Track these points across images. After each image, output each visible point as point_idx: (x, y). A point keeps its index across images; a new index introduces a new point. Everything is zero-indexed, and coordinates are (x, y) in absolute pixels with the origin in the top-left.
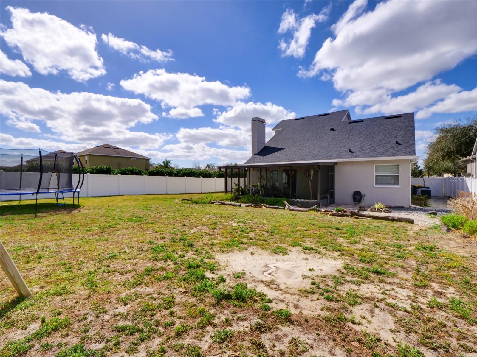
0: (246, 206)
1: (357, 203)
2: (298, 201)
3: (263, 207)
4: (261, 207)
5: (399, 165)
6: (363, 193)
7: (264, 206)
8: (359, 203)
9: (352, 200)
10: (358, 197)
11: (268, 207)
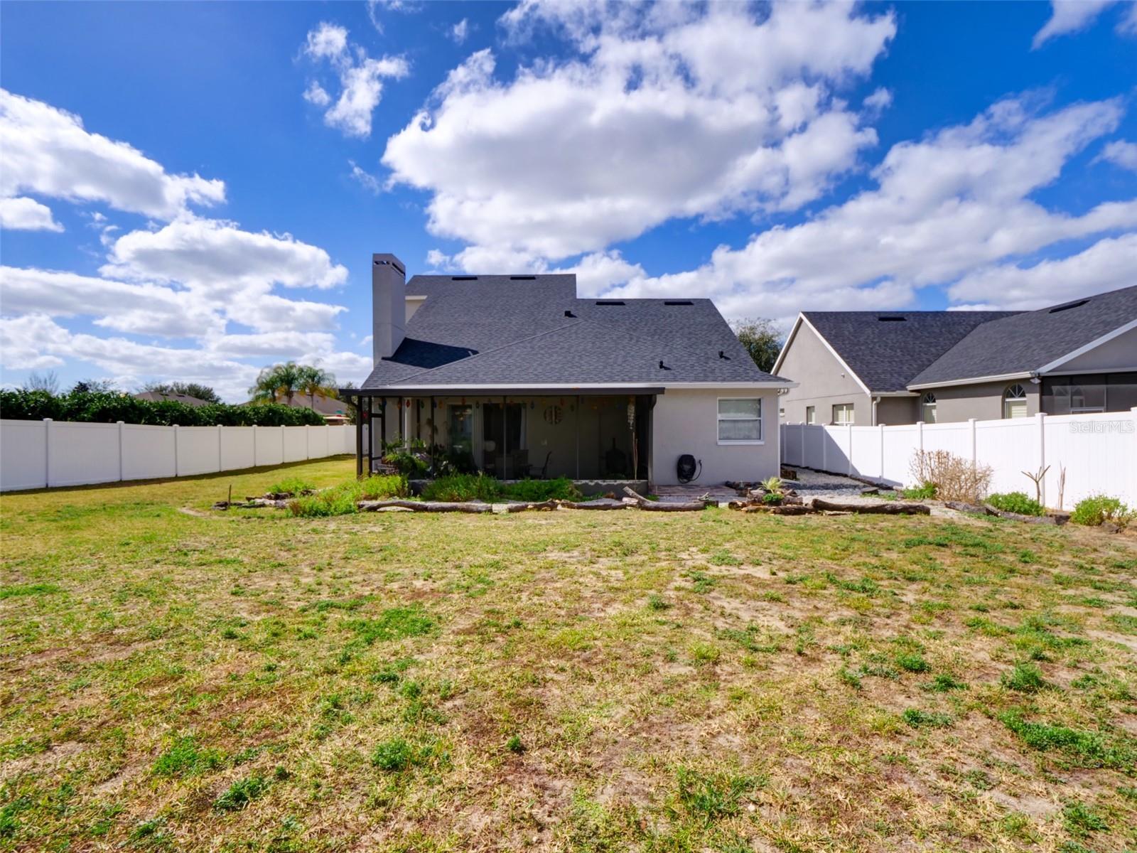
0: (511, 511)
1: (685, 480)
2: (597, 484)
3: (559, 507)
4: (553, 507)
5: (760, 400)
6: (696, 458)
7: (563, 505)
8: (689, 480)
9: (675, 474)
10: (687, 467)
11: (579, 508)
